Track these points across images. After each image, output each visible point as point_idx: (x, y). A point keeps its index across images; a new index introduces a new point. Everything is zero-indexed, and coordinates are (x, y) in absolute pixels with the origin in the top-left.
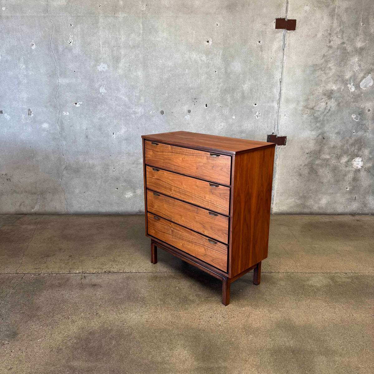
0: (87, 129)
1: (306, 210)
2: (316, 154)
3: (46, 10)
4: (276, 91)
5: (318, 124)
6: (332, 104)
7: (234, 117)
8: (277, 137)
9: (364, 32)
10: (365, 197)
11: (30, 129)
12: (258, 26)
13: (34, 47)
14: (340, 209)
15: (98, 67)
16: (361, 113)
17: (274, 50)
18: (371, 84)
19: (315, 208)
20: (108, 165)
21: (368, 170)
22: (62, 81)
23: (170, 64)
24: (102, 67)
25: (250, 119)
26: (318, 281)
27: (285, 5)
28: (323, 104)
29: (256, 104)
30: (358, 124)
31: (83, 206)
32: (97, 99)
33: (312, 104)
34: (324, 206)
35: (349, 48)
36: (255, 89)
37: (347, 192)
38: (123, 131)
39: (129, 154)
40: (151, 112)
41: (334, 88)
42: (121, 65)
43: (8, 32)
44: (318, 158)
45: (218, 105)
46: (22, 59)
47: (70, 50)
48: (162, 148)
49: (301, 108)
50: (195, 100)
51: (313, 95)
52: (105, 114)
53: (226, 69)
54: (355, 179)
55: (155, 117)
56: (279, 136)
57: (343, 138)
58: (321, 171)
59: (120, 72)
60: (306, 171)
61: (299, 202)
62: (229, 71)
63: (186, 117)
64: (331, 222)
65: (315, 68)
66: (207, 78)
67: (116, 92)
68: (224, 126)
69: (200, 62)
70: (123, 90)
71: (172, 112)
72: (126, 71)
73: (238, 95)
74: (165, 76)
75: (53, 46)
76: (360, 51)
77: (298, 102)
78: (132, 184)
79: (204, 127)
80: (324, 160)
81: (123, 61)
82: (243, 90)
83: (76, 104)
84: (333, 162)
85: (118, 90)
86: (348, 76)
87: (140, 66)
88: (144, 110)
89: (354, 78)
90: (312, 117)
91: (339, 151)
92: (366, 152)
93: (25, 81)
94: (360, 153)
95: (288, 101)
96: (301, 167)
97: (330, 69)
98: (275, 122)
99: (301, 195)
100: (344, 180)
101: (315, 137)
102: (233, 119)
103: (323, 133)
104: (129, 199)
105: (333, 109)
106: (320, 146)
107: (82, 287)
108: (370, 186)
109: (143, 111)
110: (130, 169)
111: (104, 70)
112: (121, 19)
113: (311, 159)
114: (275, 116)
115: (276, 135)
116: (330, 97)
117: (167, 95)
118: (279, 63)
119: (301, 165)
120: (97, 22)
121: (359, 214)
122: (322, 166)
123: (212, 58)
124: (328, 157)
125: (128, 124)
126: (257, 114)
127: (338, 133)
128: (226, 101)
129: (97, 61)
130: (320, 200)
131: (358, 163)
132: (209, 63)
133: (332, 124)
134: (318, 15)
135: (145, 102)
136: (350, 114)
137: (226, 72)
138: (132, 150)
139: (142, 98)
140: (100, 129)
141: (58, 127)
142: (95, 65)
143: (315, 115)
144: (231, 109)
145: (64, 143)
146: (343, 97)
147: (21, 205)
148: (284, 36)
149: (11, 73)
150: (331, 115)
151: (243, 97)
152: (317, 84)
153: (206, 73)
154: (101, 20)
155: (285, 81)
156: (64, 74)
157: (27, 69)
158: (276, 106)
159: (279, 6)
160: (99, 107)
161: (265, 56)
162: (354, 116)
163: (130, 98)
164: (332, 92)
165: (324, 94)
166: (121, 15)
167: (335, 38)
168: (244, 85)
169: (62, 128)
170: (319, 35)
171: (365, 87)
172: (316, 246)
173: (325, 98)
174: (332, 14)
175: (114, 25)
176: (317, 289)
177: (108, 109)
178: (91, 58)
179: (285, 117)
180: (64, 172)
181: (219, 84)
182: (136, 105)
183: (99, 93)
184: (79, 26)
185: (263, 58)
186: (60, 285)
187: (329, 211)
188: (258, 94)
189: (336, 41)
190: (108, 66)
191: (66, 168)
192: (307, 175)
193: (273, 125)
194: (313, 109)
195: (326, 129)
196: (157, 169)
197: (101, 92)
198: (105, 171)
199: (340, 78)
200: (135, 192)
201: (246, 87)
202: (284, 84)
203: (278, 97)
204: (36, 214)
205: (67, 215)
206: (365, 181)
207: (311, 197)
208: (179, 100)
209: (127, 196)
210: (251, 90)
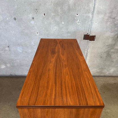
2: (112, 46)
4: (91, 6)
5: (116, 29)
7: (63, 23)
8: (90, 36)
19: (107, 74)
25: (74, 25)
29: (77, 15)
33: (114, 15)
36: (77, 4)
45: (53, 14)
49: (107, 18)
50: (36, 10)
51: (116, 9)
55: (10, 22)
56: (91, 35)
58: (113, 56)
61: (99, 71)
63: (31, 22)
64: (115, 84)
68: (57, 29)
71: (22, 19)
73: (66, 8)
77: (106, 14)
78: (4, 62)
79: (44, 29)
80: (116, 49)
82: (69, 4)
88: (3, 17)
90: (113, 24)
95: (99, 13)
96: (102, 53)
98: (89, 27)
99: (100, 67)
101: (113, 36)
102: (62, 24)
104: (4, 69)
106: (115, 42)
113: (109, 49)
114: (90, 23)
115: (89, 35)
117: (16, 7)
119: (102, 52)
122: (114, 53)
126: (78, 21)
128: (58, 12)
130: (110, 70)
135: (2, 11)
143: (115, 22)
144: (61, 17)
151: (69, 9)
158: (91, 15)
172: (109, 111)
179: (96, 23)
188: (80, 7)
192: (105, 57)
193: (88, 29)
194: (114, 18)
200: (6, 65)
203: (92, 10)
207: (105, 68)
208: (25, 11)
209: (2, 68)
210: (75, 4)
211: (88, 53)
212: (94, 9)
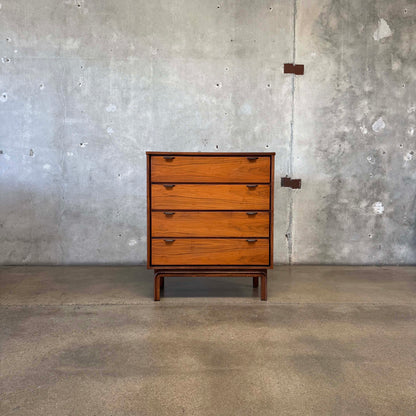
0: (91, 171)
1: (328, 261)
2: (333, 198)
3: (57, 53)
4: (287, 133)
5: (333, 167)
6: (346, 146)
8: (291, 180)
9: (371, 77)
10: (390, 246)
11: (29, 171)
12: (267, 70)
13: (42, 88)
14: (365, 259)
15: (107, 108)
16: (376, 156)
17: (283, 93)
18: (384, 126)
19: (338, 258)
20: (111, 209)
21: (390, 216)
22: (69, 121)
23: (180, 105)
24: (110, 108)
26: (342, 309)
27: (292, 51)
28: (337, 146)
29: (267, 146)
30: (374, 166)
31: (81, 256)
32: (104, 140)
33: (325, 147)
34: (346, 255)
35: (358, 92)
36: (266, 131)
37: (370, 240)
38: (129, 172)
39: (135, 197)
41: (347, 130)
42: (130, 106)
43: (18, 73)
44: (336, 202)
45: (229, 146)
46: (29, 99)
47: (79, 90)
49: (314, 150)
50: (205, 141)
51: (325, 137)
52: (112, 155)
53: (236, 111)
54: (377, 226)
56: (293, 178)
57: (361, 181)
58: (341, 217)
59: (129, 112)
60: (324, 216)
61: (319, 251)
62: (239, 112)
65: (326, 110)
66: (218, 120)
67: (125, 132)
69: (210, 104)
70: (132, 131)
72: (136, 112)
73: (249, 137)
74: (175, 118)
75: (61, 87)
76: (369, 95)
77: (311, 145)
78: (137, 231)
80: (343, 204)
81: (132, 102)
82: (254, 132)
83: (81, 144)
84: (353, 206)
85: (127, 131)
86: (359, 118)
87: (150, 107)
89: (365, 120)
90: (326, 159)
91: (357, 195)
92: (386, 196)
93: (30, 121)
94: (380, 197)
95: (300, 143)
96: (318, 212)
97: (341, 111)
98: (288, 165)
99: (321, 243)
100: (365, 226)
101: (331, 180)
103: (338, 176)
105: (347, 151)
106: (337, 190)
107: (75, 314)
108: (394, 233)
111: (112, 110)
112: (131, 63)
113: (328, 203)
114: (288, 158)
115: (290, 178)
116: (343, 140)
117: (176, 135)
118: (288, 106)
119: (318, 210)
120: (108, 65)
121: (385, 265)
122: (340, 211)
123: (222, 101)
124: (346, 201)
125: (135, 165)
127: (355, 176)
128: (238, 143)
129: (106, 102)
130: (341, 248)
131: (378, 208)
132: (219, 106)
133: (347, 167)
134: (325, 61)
135: (154, 143)
136: (365, 156)
137: (236, 114)
138: (138, 193)
139: (151, 139)
140: (105, 171)
141: (60, 169)
142: (104, 106)
143: (329, 157)
145: (66, 185)
146: (357, 139)
147: (10, 255)
148: (293, 80)
149: (15, 113)
150: (345, 157)
151: (255, 139)
152: (328, 127)
153: (217, 115)
154: (112, 63)
155: (296, 123)
156: (70, 114)
157: (33, 108)
158: (288, 148)
159: (286, 52)
160: (105, 148)
161: (275, 99)
162: (369, 159)
163: (138, 139)
164: (344, 134)
165: (337, 137)
166: (132, 59)
167: (343, 82)
168: (255, 126)
169: (65, 169)
170: (328, 79)
171: (378, 129)
173: (338, 141)
174: (338, 60)
175: (125, 68)
176: (343, 315)
177: (114, 149)
178: (99, 99)
179: (298, 159)
180: (63, 218)
181: (229, 125)
182: (144, 146)
183: (106, 133)
184: (89, 68)
185: (272, 101)
186: (50, 314)
187: (353, 261)
188: (270, 136)
189: (345, 85)
190: (117, 107)
191: (65, 213)
192: (325, 221)
193: (286, 168)
194: (326, 151)
195: (342, 171)
197: (108, 132)
199: (351, 121)
200: (139, 240)
201: (257, 129)
202: (295, 126)
203: (290, 139)
204: (26, 265)
205: (62, 266)
206: (389, 228)
207: (331, 245)
208: (189, 141)
209: (130, 244)
210: (262, 132)
211: (293, 213)
212: (292, 138)
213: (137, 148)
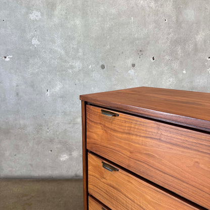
0: (17, 86)
7: (184, 72)
15: (30, 15)
20: (41, 126)
23: (113, 11)
24: (35, 15)
25: (203, 74)
29: (209, 58)
31: (14, 169)
32: (29, 52)
38: (58, 88)
39: (65, 113)
40: (90, 67)
42: (56, 12)
45: (167, 58)
48: (127, 125)
50: (140, 52)
52: (38, 68)
53: (177, 17)
55: (94, 72)
59: (56, 20)
63: (129, 72)
66: (156, 27)
67: (51, 43)
68: (173, 82)
70: (59, 41)
71: (114, 67)
72: (63, 20)
73: (190, 47)
74: (107, 25)
78: (68, 146)
81: (59, 7)
82: (196, 41)
83: (5, 57)
85: (53, 41)
87: (78, 13)
88: (83, 64)
102: (183, 74)
104: (64, 162)
109: (81, 65)
110: (66, 129)
111: (37, 18)
117: (108, 47)
123: (162, 5)
125: (64, 79)
128: (177, 54)
129: (29, 9)
132: (158, 10)
135: (84, 55)
137: (177, 21)
138: (68, 108)
139: (80, 50)
140: (32, 86)
142: (27, 13)
144: (181, 63)
151: (196, 50)
153: (155, 22)
160: (31, 61)
163: (66, 50)
168: (197, 35)
177: (41, 63)
178: (21, 5)
181: (169, 34)
182: (73, 59)
183: (31, 45)
190: (42, 14)
196: (113, 166)
197: (33, 43)
198: (38, 132)
200: (71, 155)
201: (199, 38)
208: (122, 53)
209: (62, 159)
210: (205, 41)
213: (65, 61)
